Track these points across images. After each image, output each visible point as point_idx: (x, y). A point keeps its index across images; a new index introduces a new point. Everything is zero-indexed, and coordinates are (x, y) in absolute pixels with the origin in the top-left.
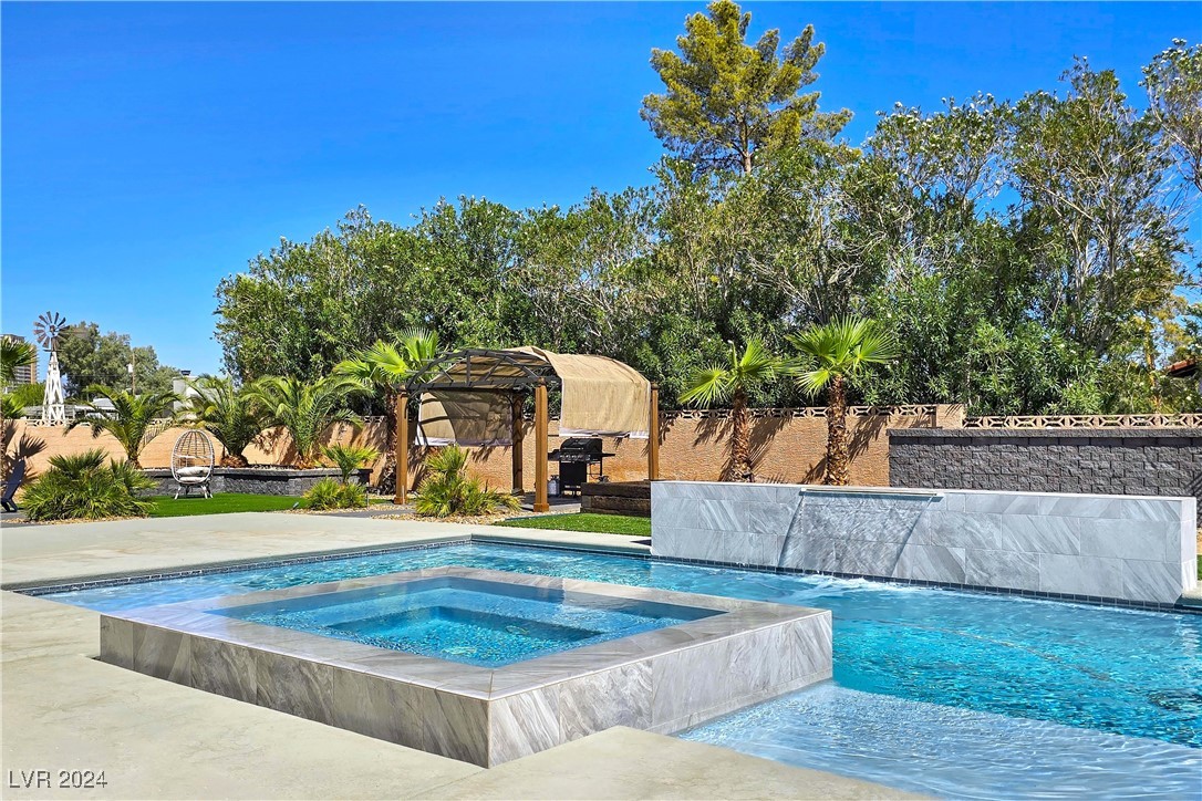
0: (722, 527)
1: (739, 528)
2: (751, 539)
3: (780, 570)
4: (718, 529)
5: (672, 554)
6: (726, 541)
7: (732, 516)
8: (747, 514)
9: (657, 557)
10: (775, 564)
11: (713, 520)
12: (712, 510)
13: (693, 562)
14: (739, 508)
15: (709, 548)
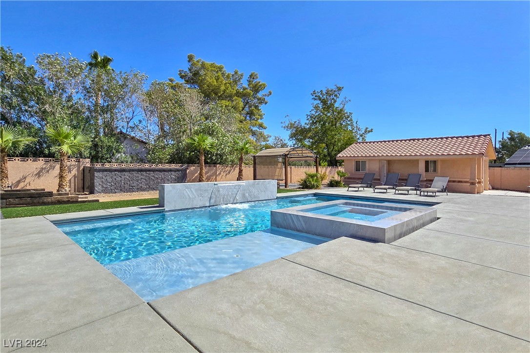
0: (191, 197)
1: (197, 197)
2: (200, 199)
3: (209, 206)
4: (190, 198)
5: (173, 209)
6: (193, 201)
7: (195, 193)
8: (199, 192)
9: (167, 211)
10: (208, 205)
11: (189, 195)
12: (188, 192)
13: (181, 210)
14: (196, 190)
15: (187, 204)
